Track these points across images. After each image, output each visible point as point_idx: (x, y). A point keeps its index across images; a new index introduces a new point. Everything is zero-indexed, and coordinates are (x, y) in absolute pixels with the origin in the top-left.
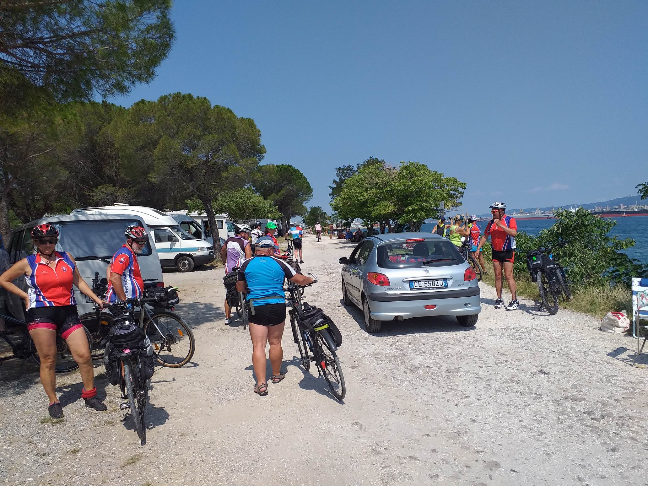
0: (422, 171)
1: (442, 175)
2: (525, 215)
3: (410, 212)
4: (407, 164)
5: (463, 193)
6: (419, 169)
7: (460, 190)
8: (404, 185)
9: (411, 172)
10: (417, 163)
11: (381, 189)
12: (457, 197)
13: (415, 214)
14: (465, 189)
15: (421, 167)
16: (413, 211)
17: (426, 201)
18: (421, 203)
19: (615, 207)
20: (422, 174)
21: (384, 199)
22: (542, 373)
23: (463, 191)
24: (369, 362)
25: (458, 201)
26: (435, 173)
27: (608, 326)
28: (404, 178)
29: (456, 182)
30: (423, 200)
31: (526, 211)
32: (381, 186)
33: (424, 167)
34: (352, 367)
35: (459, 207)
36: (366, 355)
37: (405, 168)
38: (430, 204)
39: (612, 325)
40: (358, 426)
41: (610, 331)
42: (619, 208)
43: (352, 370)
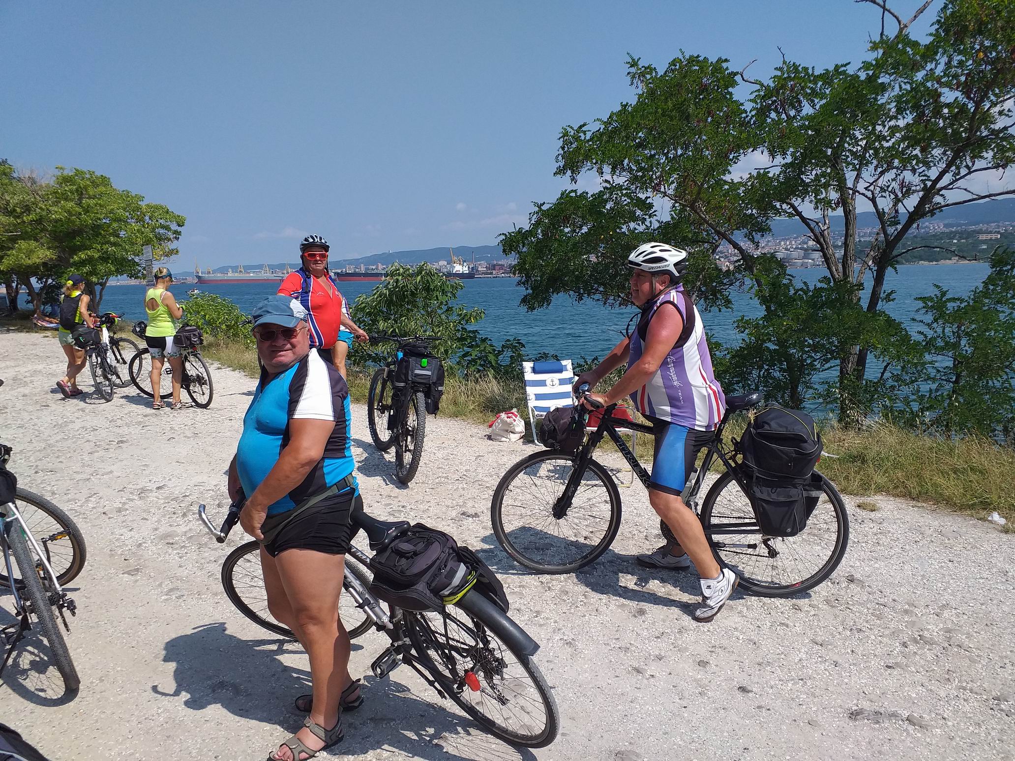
0: (102, 189)
1: (142, 198)
2: (247, 275)
3: (83, 263)
4: (69, 172)
5: (179, 233)
6: (95, 184)
7: (174, 227)
8: (69, 212)
9: (80, 187)
10: (92, 173)
11: (18, 217)
12: (169, 240)
13: (94, 266)
14: (181, 226)
15: (98, 182)
16: (90, 261)
17: (114, 244)
18: (105, 247)
19: (371, 267)
20: (101, 194)
21: (25, 237)
22: (468, 516)
23: (179, 229)
24: (159, 554)
25: (172, 246)
26: (127, 194)
27: (502, 433)
28: (66, 199)
29: (167, 212)
30: (109, 242)
31: (248, 268)
32: (18, 210)
33: (105, 181)
34: (128, 573)
35: (173, 257)
36: (144, 543)
37: (67, 180)
38: (122, 249)
39: (507, 431)
40: (227, 690)
41: (504, 439)
42: (377, 268)
43: (133, 578)
